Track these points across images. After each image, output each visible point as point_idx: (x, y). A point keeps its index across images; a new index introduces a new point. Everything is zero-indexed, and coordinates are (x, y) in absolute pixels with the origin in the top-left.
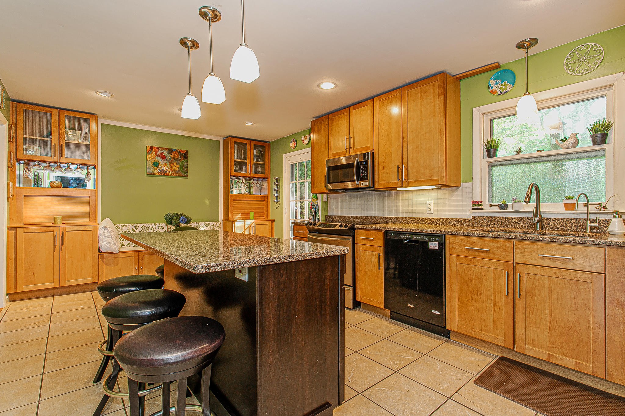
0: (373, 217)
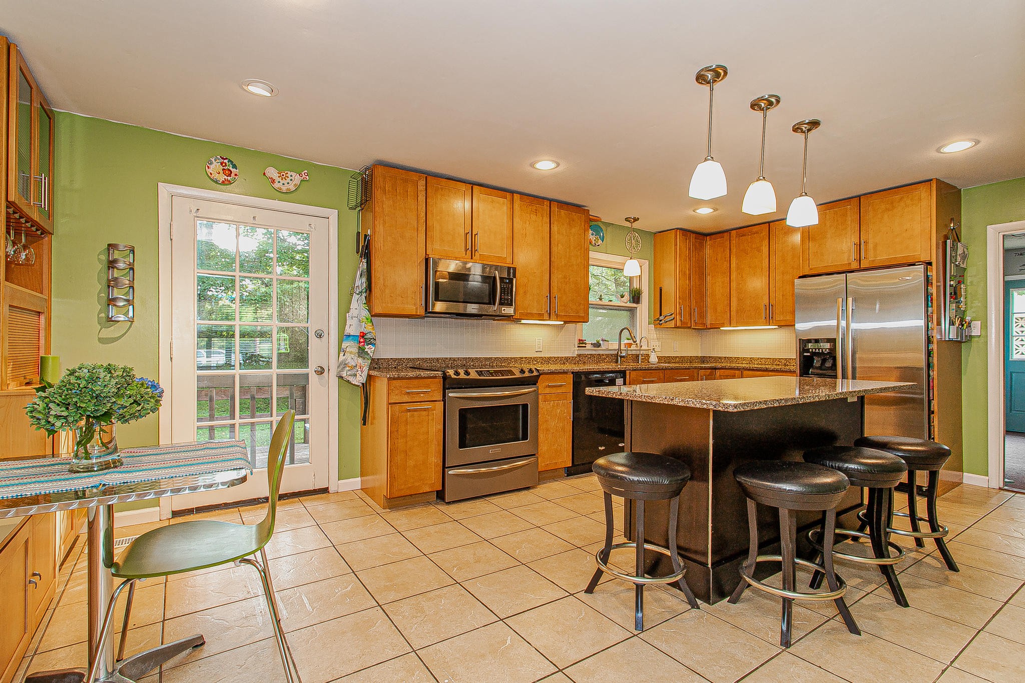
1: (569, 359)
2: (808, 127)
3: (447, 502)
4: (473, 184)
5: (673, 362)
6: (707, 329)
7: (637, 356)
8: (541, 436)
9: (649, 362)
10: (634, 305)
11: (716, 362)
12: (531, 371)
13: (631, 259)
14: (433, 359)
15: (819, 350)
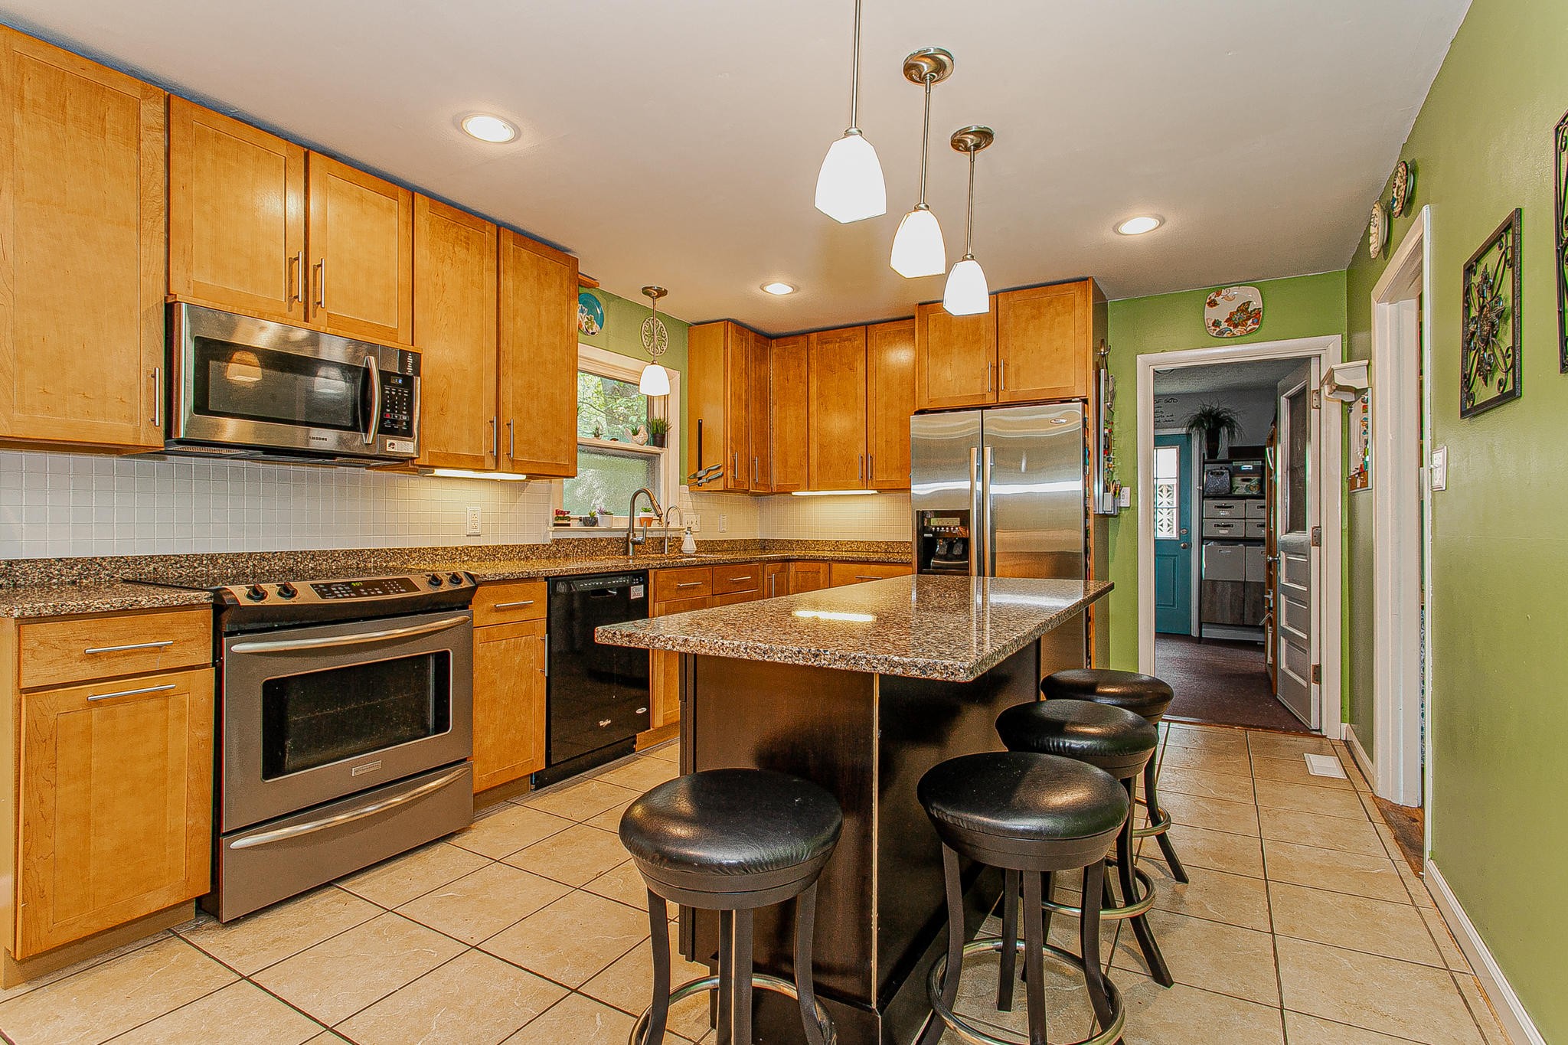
0: (301, 552)
1: (537, 549)
2: (976, 140)
3: (227, 922)
4: (308, 149)
5: (718, 551)
6: (773, 494)
7: (662, 541)
8: (479, 716)
9: (681, 551)
10: (656, 449)
11: (784, 549)
12: (455, 579)
13: (653, 363)
14: (199, 558)
15: (945, 529)
